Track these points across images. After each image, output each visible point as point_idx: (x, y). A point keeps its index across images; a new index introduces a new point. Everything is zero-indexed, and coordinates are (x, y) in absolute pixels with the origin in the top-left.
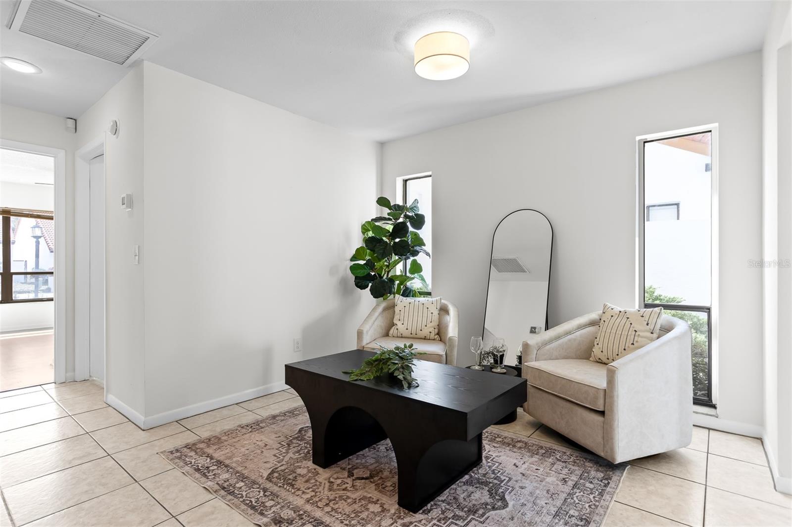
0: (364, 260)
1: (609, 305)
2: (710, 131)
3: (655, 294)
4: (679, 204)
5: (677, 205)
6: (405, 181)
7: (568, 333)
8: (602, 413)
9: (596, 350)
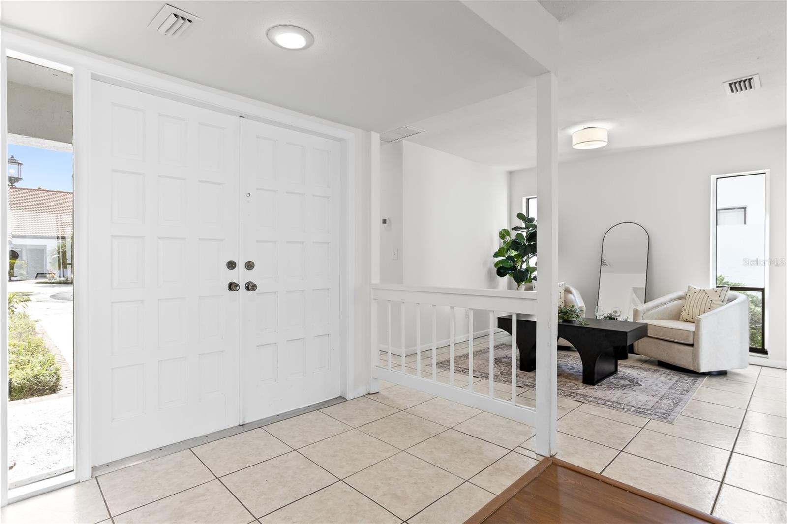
0: (504, 256)
1: (692, 286)
2: (765, 173)
3: (724, 281)
4: (746, 208)
5: (745, 209)
6: (528, 199)
7: (664, 304)
8: (692, 345)
9: (684, 314)
